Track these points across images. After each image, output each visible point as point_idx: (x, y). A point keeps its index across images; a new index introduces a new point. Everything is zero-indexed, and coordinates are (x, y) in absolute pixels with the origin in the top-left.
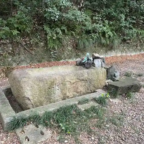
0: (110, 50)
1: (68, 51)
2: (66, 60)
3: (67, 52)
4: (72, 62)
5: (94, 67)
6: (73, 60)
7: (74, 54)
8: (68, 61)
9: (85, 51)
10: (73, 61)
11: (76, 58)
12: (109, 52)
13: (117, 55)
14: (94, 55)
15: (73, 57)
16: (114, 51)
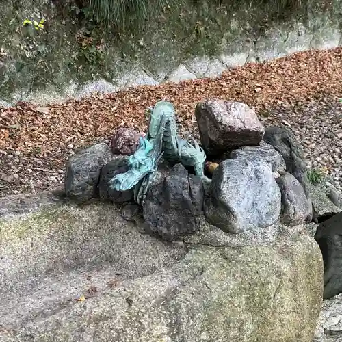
0: (282, 18)
1: (27, 38)
2: (17, 96)
3: (16, 41)
4: (55, 107)
5: (224, 238)
6: (61, 93)
7: (67, 54)
8: (26, 100)
9: (133, 30)
10: (60, 100)
11: (82, 81)
12: (277, 34)
13: (321, 48)
14: (213, 119)
15: (62, 71)
16: (305, 22)
